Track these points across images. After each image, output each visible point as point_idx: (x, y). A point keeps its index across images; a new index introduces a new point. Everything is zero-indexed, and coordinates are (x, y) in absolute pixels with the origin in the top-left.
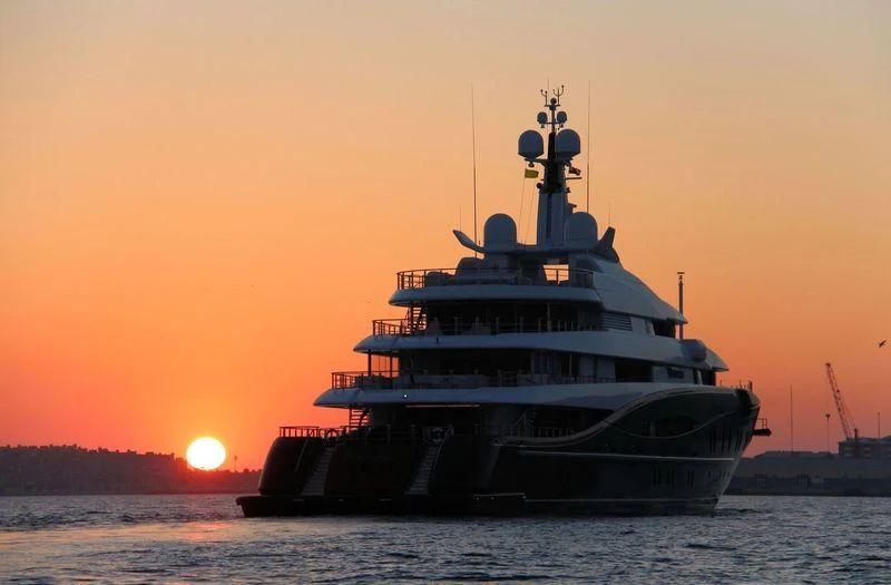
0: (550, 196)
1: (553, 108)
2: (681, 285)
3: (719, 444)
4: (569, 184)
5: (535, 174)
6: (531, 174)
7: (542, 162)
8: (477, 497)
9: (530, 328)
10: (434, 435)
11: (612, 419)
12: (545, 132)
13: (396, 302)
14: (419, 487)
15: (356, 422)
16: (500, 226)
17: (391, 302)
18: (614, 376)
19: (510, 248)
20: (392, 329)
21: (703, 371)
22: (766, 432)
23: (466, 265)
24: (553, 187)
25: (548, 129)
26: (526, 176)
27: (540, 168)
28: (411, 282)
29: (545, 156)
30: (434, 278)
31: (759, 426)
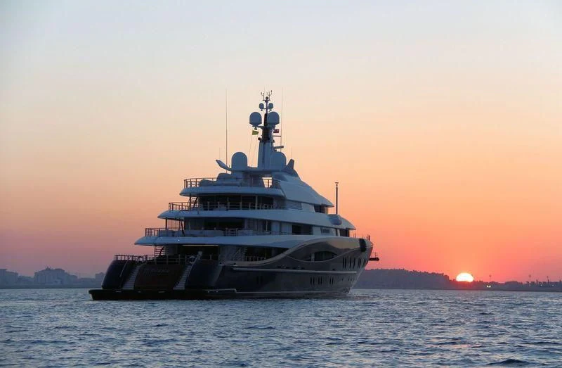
0: (265, 143)
1: (266, 101)
2: (337, 188)
3: (348, 265)
4: (274, 138)
5: (257, 133)
6: (255, 133)
7: (261, 127)
8: (209, 291)
9: (245, 208)
10: (191, 260)
11: (286, 253)
12: (263, 113)
13: (183, 194)
14: (181, 286)
15: (158, 254)
16: (240, 158)
17: (181, 194)
18: (291, 232)
19: (244, 169)
20: (178, 207)
21: (341, 230)
22: (377, 259)
23: (221, 176)
24: (266, 139)
25: (264, 111)
26: (253, 134)
27: (260, 131)
28: (191, 184)
29: (262, 125)
30: (204, 183)
31: (373, 256)
